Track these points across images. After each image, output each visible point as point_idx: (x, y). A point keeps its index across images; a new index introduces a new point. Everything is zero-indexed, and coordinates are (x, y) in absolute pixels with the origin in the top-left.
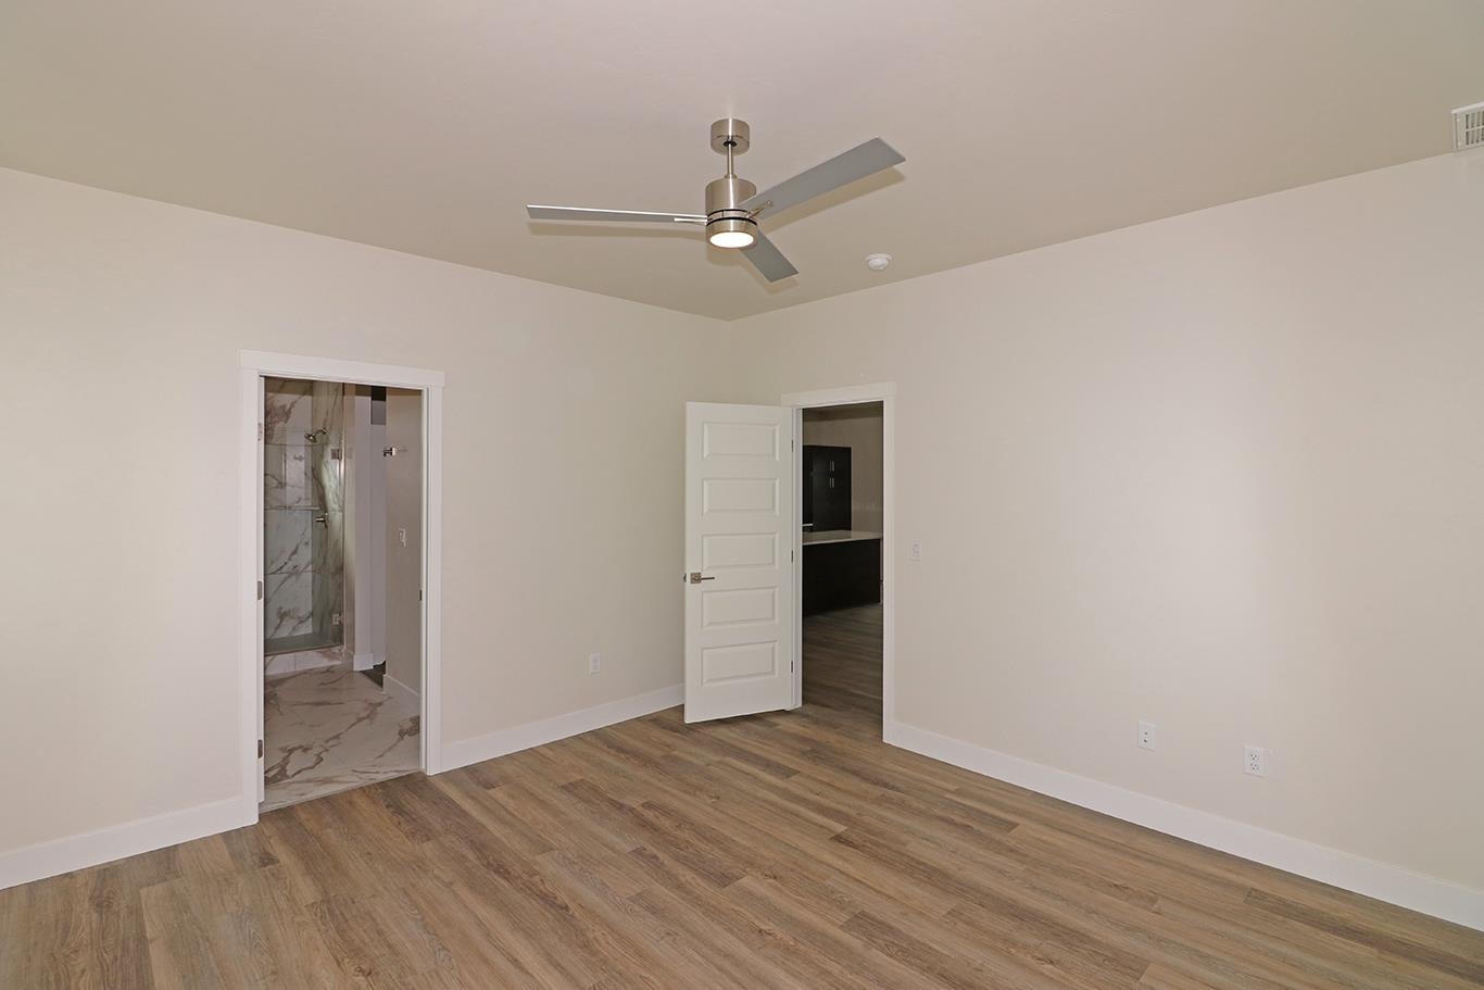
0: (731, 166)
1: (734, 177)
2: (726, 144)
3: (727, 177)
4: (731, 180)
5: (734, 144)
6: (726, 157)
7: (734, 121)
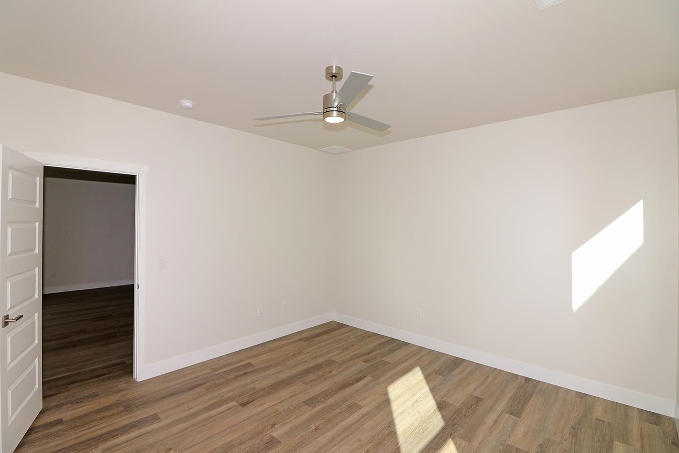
0: (334, 86)
1: (336, 91)
2: (332, 76)
3: (332, 92)
4: (334, 94)
5: (336, 77)
6: (332, 83)
7: (336, 66)
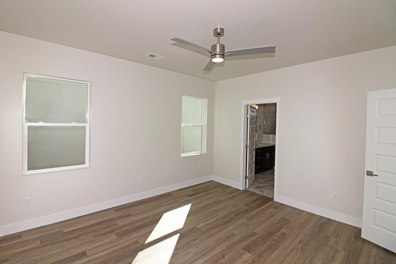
0: (219, 40)
1: (219, 43)
2: (218, 34)
3: (217, 43)
4: (218, 44)
5: (220, 34)
6: (217, 38)
7: (220, 28)
